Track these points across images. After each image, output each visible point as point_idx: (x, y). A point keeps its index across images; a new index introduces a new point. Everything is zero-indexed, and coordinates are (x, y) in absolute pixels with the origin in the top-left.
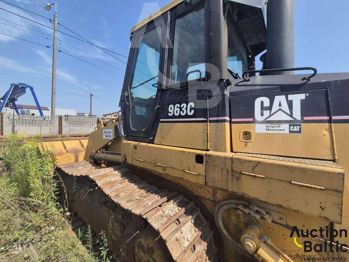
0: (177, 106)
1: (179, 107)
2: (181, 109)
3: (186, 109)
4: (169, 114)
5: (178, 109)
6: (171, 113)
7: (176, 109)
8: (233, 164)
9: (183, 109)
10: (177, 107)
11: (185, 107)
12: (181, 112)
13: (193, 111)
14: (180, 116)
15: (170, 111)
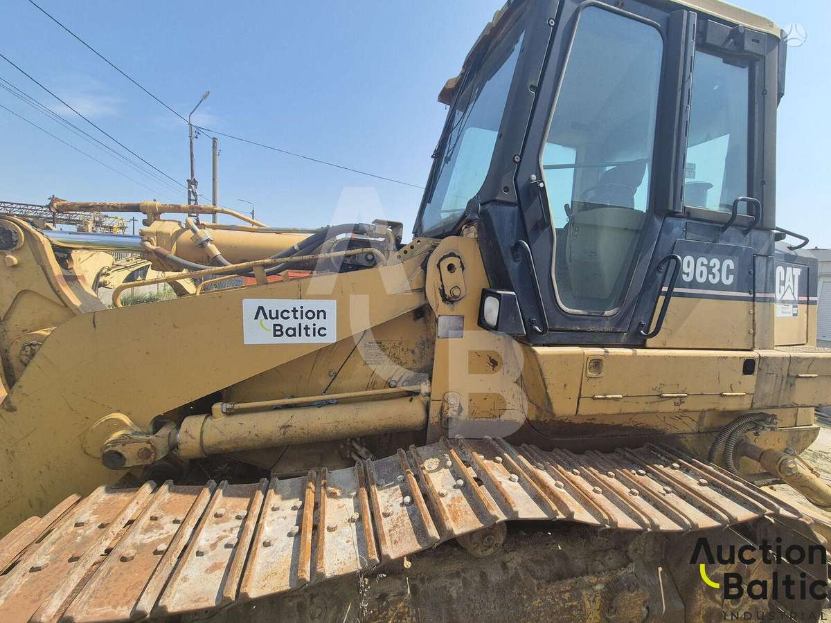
0: (702, 262)
1: (705, 265)
2: (710, 269)
3: (720, 270)
4: (684, 277)
5: (705, 269)
6: (688, 274)
7: (699, 268)
8: (791, 367)
9: (715, 270)
10: (702, 264)
11: (718, 267)
12: (711, 276)
13: (731, 277)
14: (707, 285)
15: (685, 269)
